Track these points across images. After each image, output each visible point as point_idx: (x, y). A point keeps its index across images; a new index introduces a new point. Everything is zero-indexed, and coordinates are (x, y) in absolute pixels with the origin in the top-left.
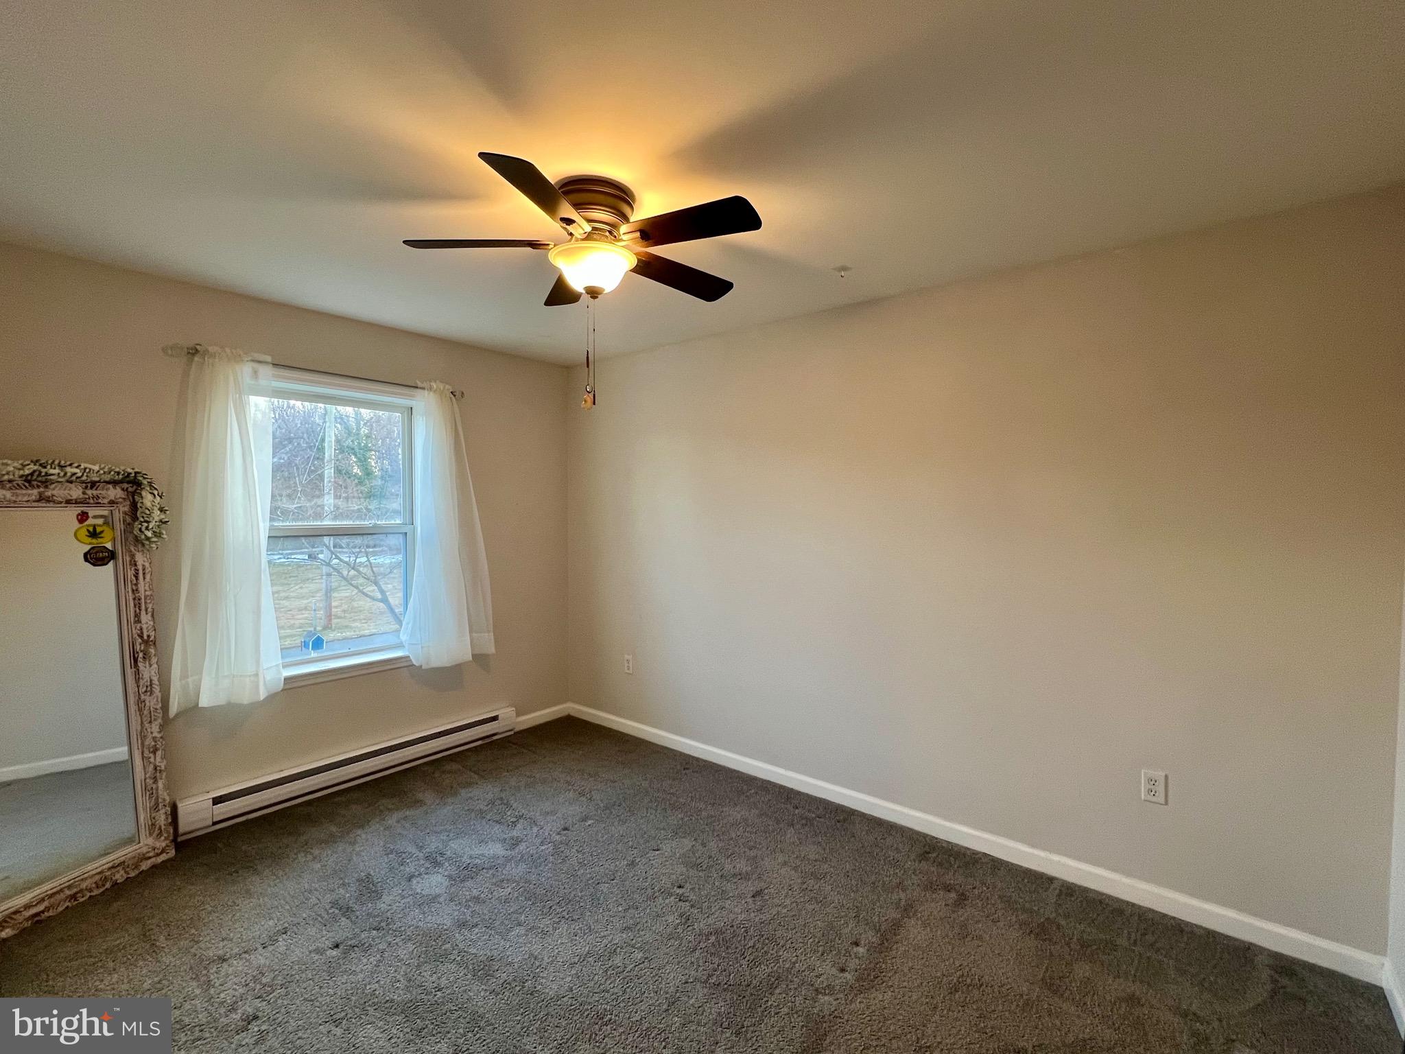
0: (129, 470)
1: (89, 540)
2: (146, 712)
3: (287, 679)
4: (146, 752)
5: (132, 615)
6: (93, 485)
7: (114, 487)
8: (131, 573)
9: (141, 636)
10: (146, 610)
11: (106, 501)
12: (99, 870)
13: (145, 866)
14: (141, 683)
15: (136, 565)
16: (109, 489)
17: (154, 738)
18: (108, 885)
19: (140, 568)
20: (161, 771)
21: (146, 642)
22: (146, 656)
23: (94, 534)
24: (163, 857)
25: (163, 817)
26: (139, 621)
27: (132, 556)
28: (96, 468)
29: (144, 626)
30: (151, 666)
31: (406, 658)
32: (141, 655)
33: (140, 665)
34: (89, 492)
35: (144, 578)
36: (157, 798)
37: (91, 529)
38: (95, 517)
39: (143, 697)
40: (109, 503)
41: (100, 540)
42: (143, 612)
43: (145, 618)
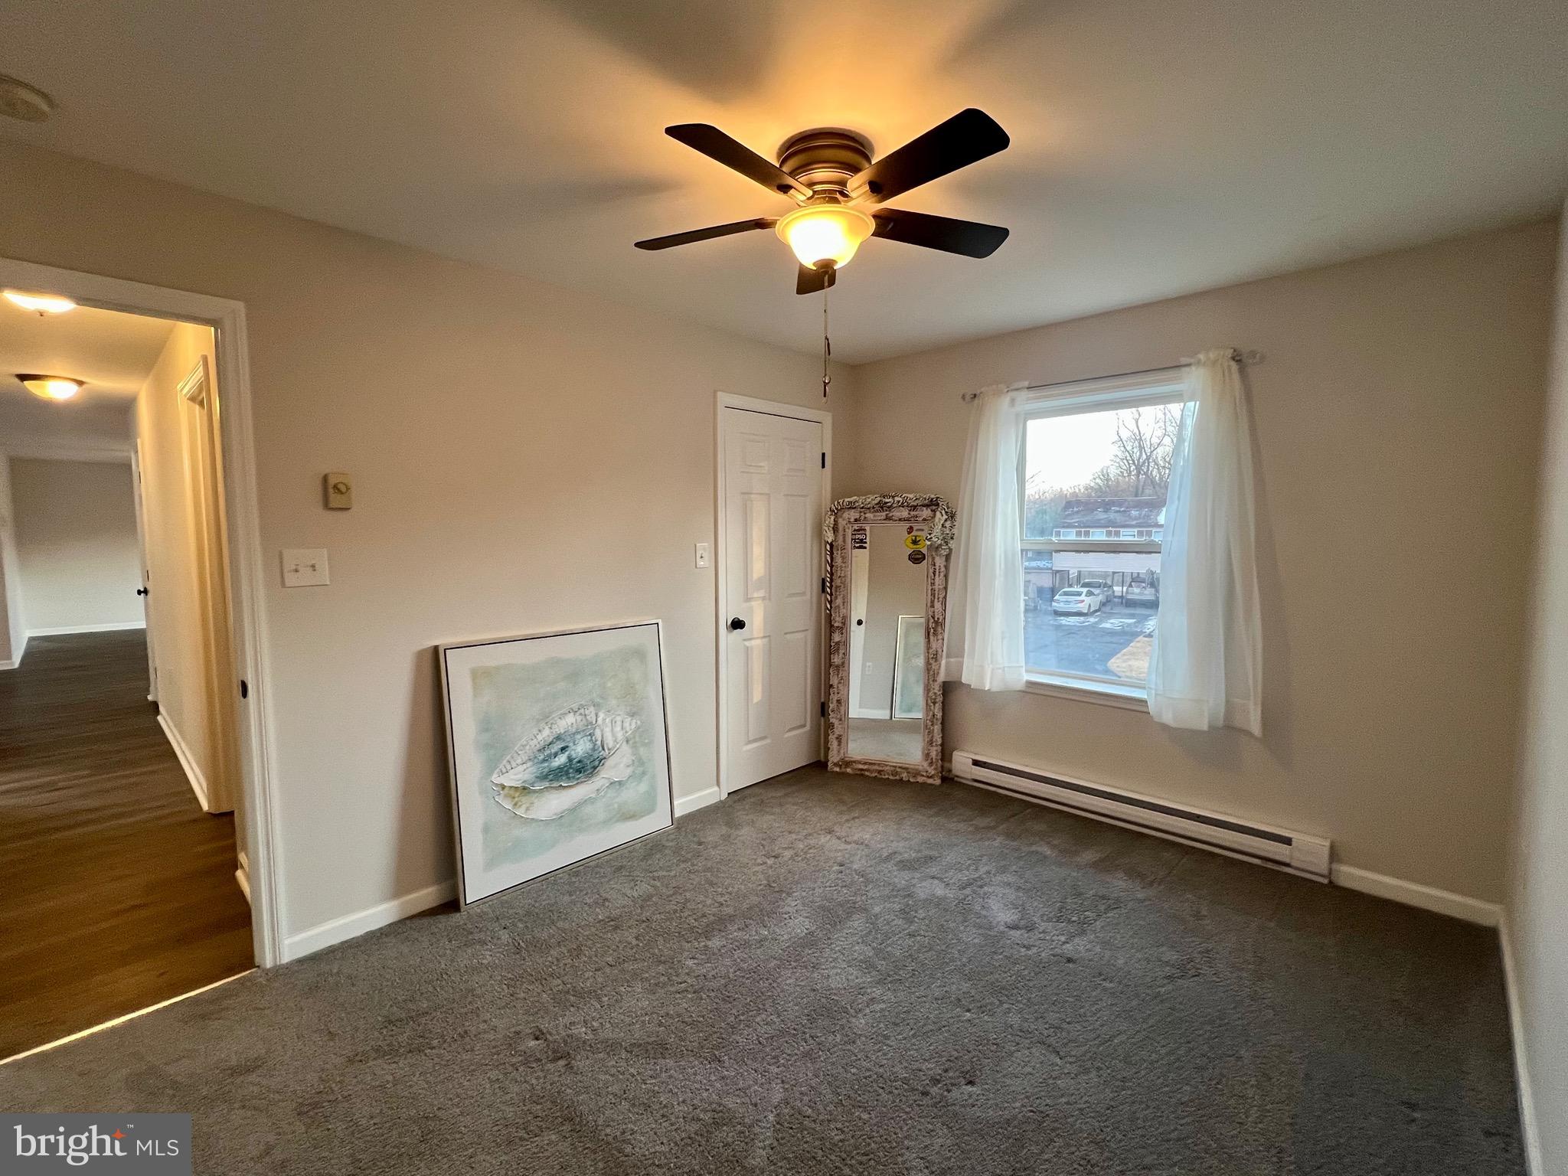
0: (933, 496)
1: (912, 546)
2: (931, 673)
3: (1030, 684)
4: (929, 702)
5: (929, 601)
6: (915, 508)
7: (927, 509)
8: (931, 571)
9: (933, 618)
10: (938, 598)
11: (921, 519)
12: (894, 764)
13: (920, 779)
14: (931, 651)
15: (935, 565)
16: (923, 511)
17: (935, 693)
18: (898, 777)
19: (937, 568)
20: (937, 719)
21: (936, 622)
22: (935, 634)
23: (915, 542)
24: (930, 781)
25: (935, 753)
26: (933, 606)
27: (933, 559)
28: (911, 496)
29: (936, 611)
30: (938, 640)
31: (1144, 702)
32: (932, 630)
33: (932, 638)
34: (912, 513)
35: (939, 576)
36: (932, 737)
37: (914, 538)
38: (917, 530)
39: (930, 660)
40: (923, 520)
41: (918, 546)
42: (936, 600)
43: (938, 605)
